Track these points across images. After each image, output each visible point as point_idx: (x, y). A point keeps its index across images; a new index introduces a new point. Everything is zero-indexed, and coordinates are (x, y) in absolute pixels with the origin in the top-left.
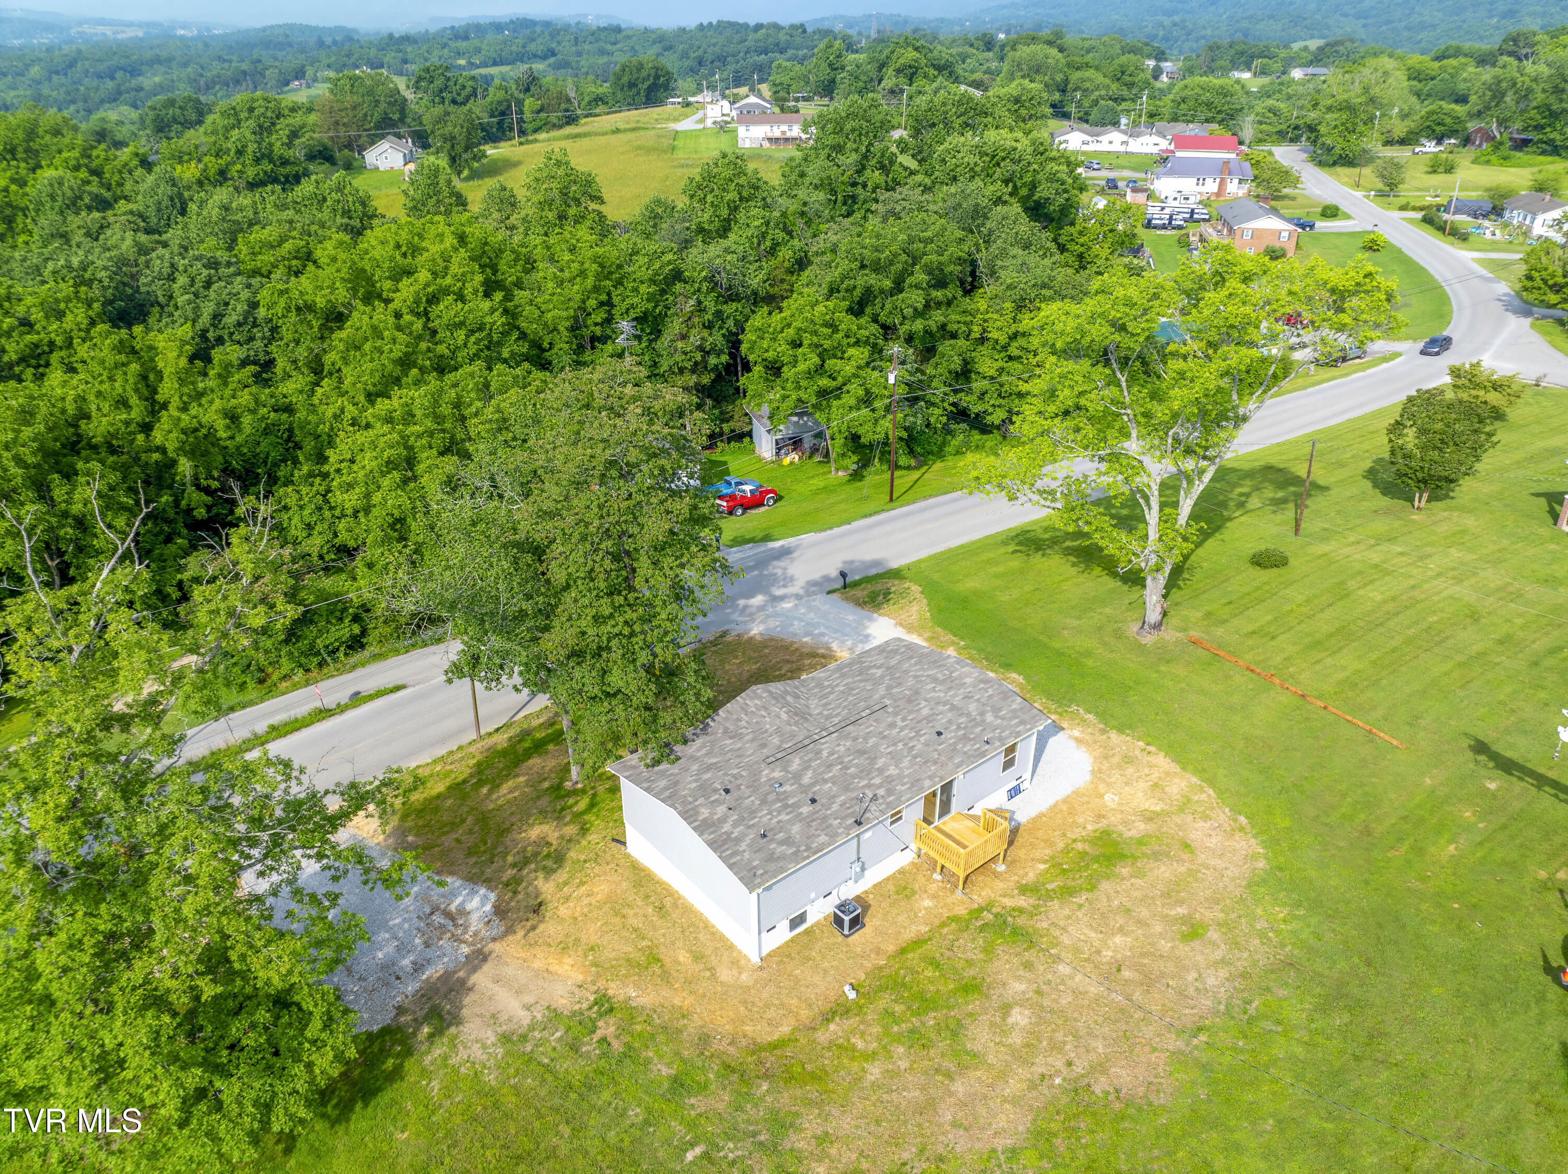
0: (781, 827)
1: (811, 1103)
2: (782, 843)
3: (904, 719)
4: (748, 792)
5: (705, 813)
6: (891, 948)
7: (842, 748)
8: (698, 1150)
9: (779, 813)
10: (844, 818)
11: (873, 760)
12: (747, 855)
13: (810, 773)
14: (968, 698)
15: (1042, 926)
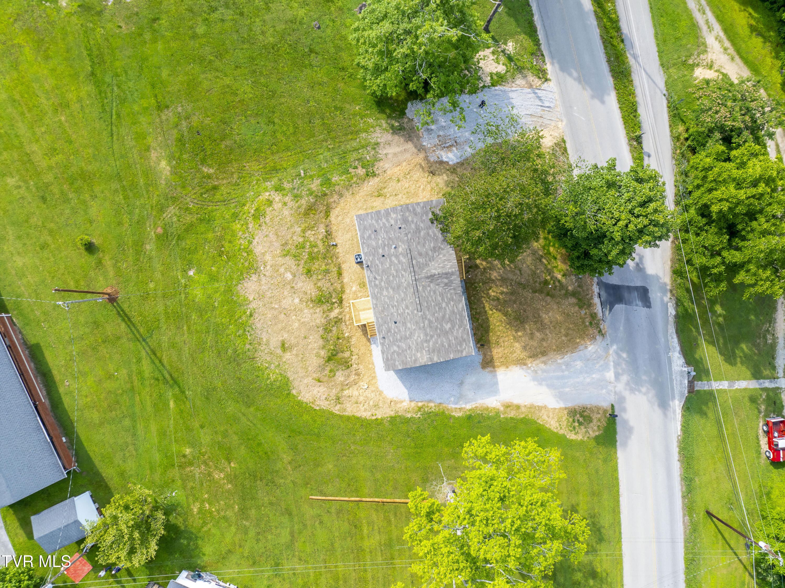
0: (376, 239)
1: (299, 207)
2: (370, 235)
3: (408, 313)
4: (397, 235)
5: (393, 216)
6: (343, 266)
7: (403, 281)
8: (302, 174)
9: (383, 241)
10: (371, 262)
11: (393, 289)
12: (370, 221)
13: (396, 261)
14: (409, 348)
15: (318, 310)
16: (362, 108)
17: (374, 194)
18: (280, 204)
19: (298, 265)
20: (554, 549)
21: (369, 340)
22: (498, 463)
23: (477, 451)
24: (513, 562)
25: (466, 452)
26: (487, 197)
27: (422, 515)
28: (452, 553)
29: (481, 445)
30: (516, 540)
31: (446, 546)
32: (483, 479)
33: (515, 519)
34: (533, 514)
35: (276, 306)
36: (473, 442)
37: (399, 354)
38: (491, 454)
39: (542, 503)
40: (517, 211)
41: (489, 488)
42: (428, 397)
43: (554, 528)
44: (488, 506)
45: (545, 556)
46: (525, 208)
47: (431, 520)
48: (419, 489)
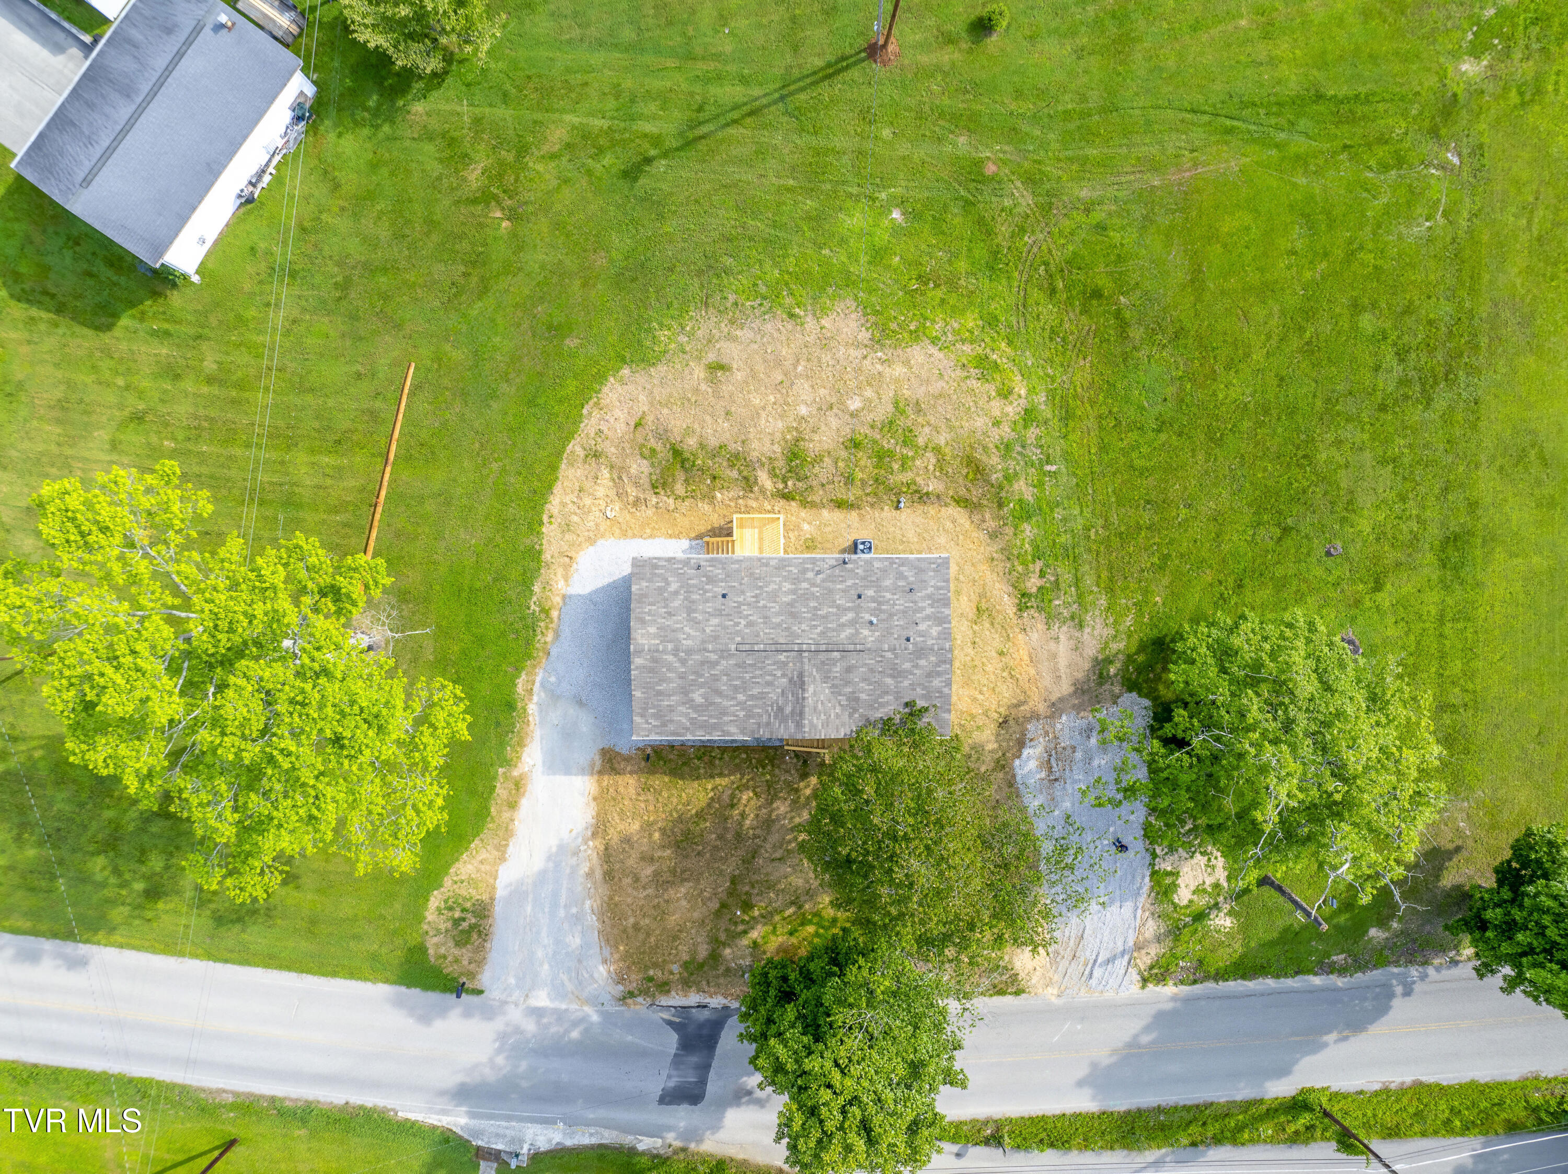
0: (894, 590)
1: (985, 448)
2: (905, 578)
3: (738, 624)
4: (895, 631)
5: (935, 631)
6: (854, 514)
7: (804, 627)
8: (1048, 468)
9: (888, 602)
10: (852, 570)
11: (791, 604)
12: (932, 584)
13: (844, 620)
14: (670, 614)
15: (778, 449)
16: (1156, 608)
17: (984, 600)
18: (998, 414)
19: (872, 427)
20: (219, 825)
21: (700, 537)
22: (410, 745)
23: (442, 708)
24: (209, 739)
25: (444, 687)
26: (938, 822)
27: (337, 577)
28: (250, 622)
29: (452, 720)
30: (252, 753)
31: (266, 614)
32: (384, 712)
33: (293, 759)
34: (297, 797)
35: (800, 368)
36: (462, 705)
37: (660, 590)
38: (432, 735)
39: (316, 818)
40: (899, 875)
41: (365, 721)
42: (566, 631)
43: (261, 833)
44: (329, 710)
45: (209, 804)
46: (901, 892)
47: (323, 593)
48: (388, 581)
